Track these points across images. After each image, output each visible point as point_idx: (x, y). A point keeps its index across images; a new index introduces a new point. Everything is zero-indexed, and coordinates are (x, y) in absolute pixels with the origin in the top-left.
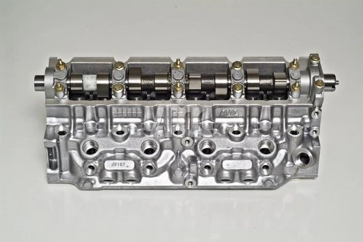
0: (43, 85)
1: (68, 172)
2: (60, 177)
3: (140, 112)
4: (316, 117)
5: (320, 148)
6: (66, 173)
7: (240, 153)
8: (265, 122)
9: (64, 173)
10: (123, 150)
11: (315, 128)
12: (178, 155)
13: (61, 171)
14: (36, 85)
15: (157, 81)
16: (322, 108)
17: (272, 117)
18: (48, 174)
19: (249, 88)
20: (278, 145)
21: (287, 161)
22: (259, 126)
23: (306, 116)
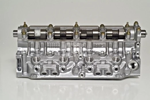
0: (17, 34)
1: (26, 72)
2: (22, 74)
3: (59, 45)
4: (138, 46)
5: (140, 61)
6: (25, 73)
7: (104, 62)
8: (115, 50)
9: (24, 73)
10: (51, 61)
11: (138, 52)
12: (76, 63)
13: (23, 72)
14: (14, 34)
15: (67, 32)
16: (140, 42)
17: (118, 47)
18: (17, 73)
19: (108, 35)
20: (121, 60)
21: (126, 67)
22: (112, 52)
23: (133, 47)
